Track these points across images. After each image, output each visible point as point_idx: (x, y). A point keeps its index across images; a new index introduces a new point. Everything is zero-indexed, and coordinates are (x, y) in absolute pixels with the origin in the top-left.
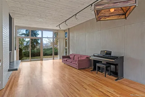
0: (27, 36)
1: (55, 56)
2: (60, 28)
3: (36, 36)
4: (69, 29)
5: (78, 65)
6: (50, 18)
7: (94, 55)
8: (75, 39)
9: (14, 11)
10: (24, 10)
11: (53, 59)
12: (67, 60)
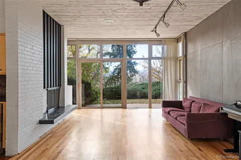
0: (114, 57)
1: (152, 100)
2: (158, 35)
3: (130, 57)
4: (185, 34)
5: (188, 127)
6: (124, 14)
7: (236, 104)
8: (199, 58)
9: (55, 12)
10: (67, 6)
11: (150, 107)
12: (170, 113)
